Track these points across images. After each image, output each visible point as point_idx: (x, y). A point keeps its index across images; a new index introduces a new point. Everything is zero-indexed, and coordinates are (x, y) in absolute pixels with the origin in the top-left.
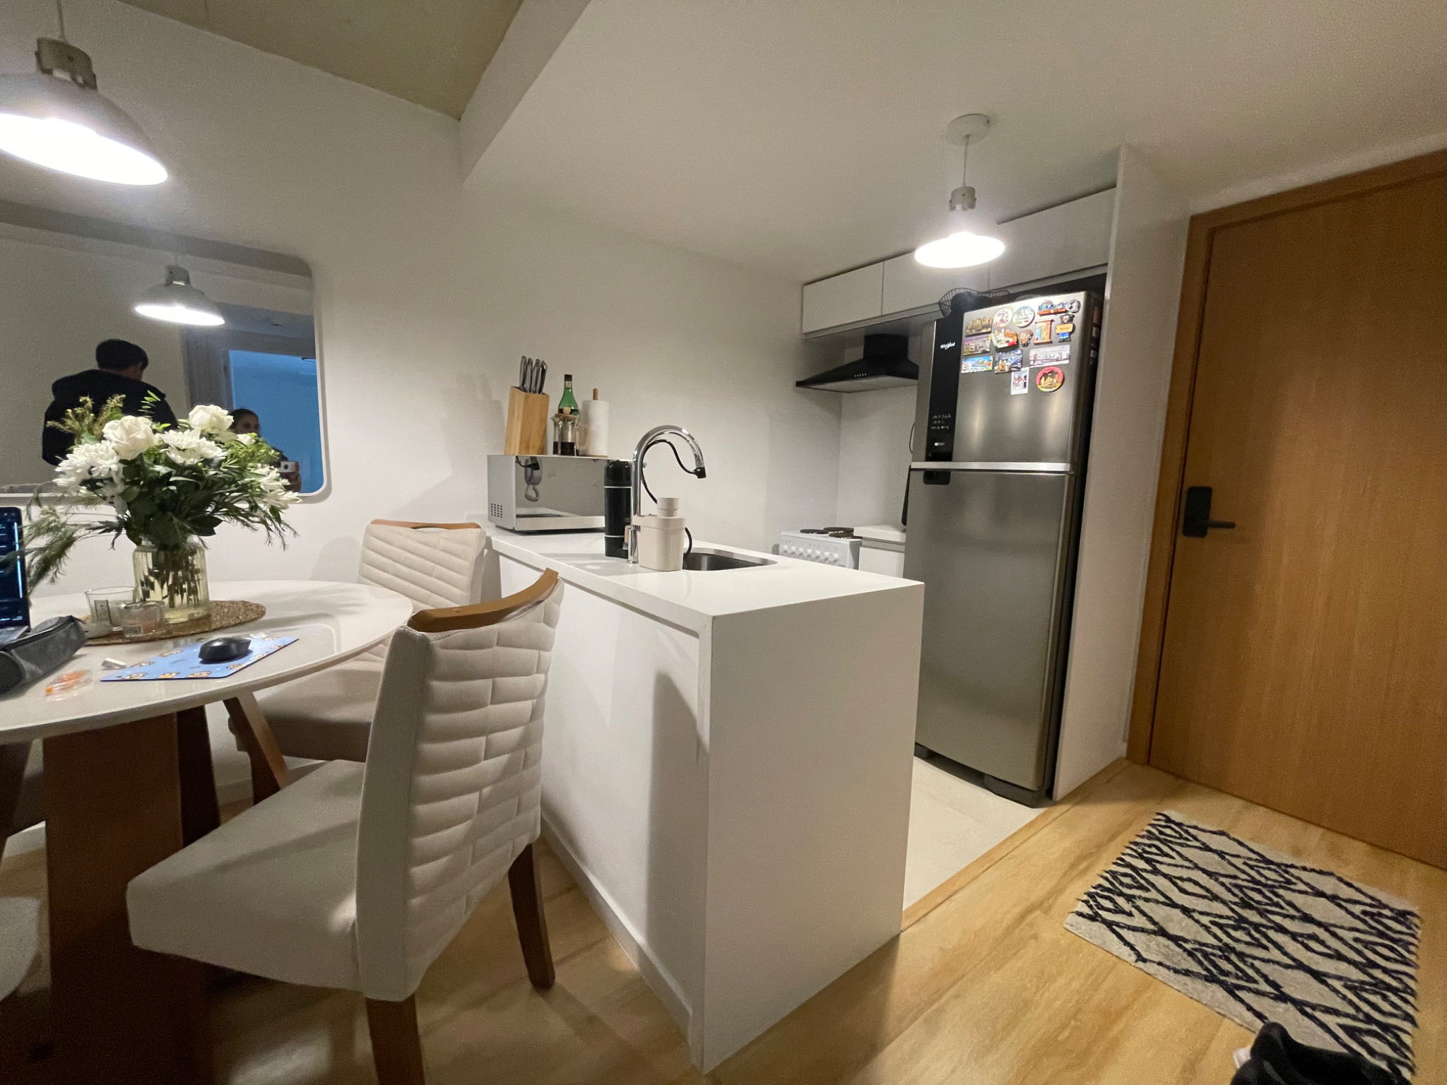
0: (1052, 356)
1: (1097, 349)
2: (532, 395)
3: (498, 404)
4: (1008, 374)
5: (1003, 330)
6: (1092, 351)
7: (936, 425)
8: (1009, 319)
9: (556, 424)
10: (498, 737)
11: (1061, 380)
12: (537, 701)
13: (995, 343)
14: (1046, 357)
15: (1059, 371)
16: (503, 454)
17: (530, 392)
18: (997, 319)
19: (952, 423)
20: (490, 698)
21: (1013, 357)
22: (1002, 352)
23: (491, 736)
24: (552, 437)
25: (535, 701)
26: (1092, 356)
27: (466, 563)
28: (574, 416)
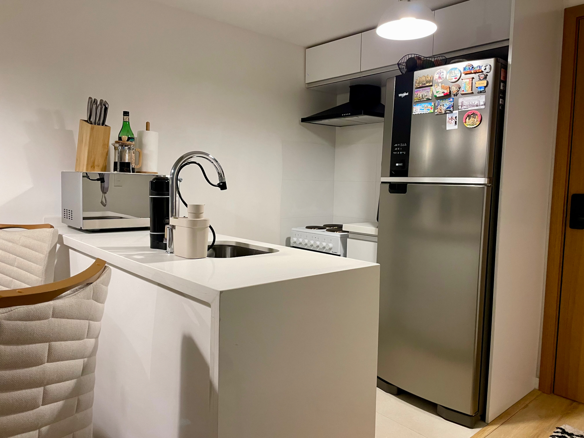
0: (473, 103)
1: (504, 98)
2: (96, 126)
3: (71, 133)
4: (445, 115)
5: (440, 85)
6: (501, 100)
7: (397, 151)
8: (444, 76)
9: (115, 148)
10: (54, 388)
11: (479, 120)
12: (88, 360)
13: (435, 94)
14: (470, 103)
15: (479, 113)
16: (74, 171)
17: (95, 124)
18: (436, 76)
19: (407, 149)
20: (46, 358)
21: (447, 103)
22: (440, 100)
23: (49, 387)
24: (113, 158)
25: (86, 359)
26: (501, 103)
27: (42, 256)
28: (131, 143)
